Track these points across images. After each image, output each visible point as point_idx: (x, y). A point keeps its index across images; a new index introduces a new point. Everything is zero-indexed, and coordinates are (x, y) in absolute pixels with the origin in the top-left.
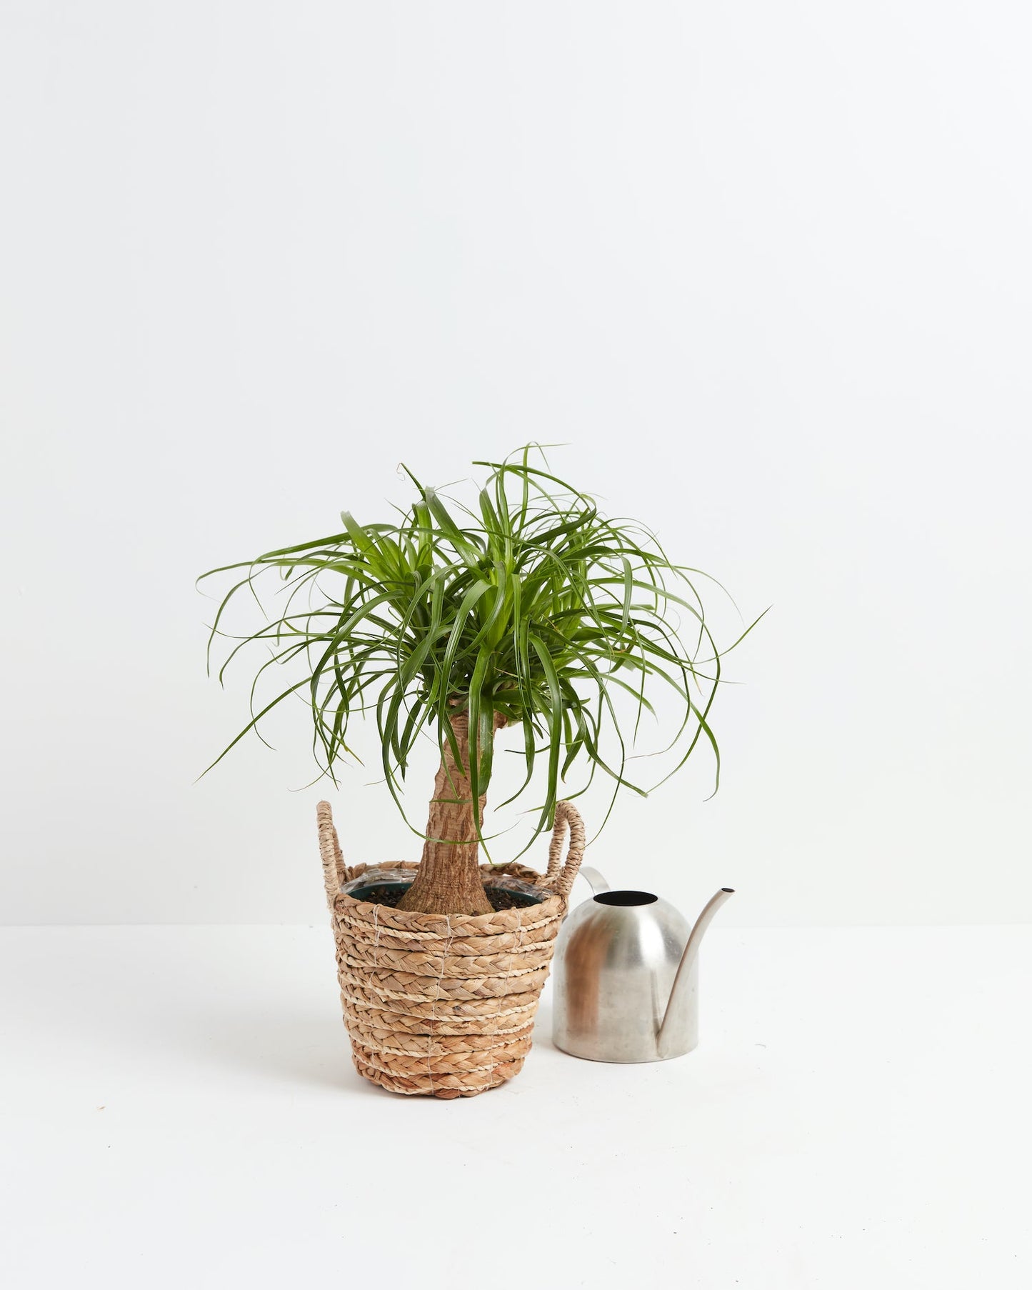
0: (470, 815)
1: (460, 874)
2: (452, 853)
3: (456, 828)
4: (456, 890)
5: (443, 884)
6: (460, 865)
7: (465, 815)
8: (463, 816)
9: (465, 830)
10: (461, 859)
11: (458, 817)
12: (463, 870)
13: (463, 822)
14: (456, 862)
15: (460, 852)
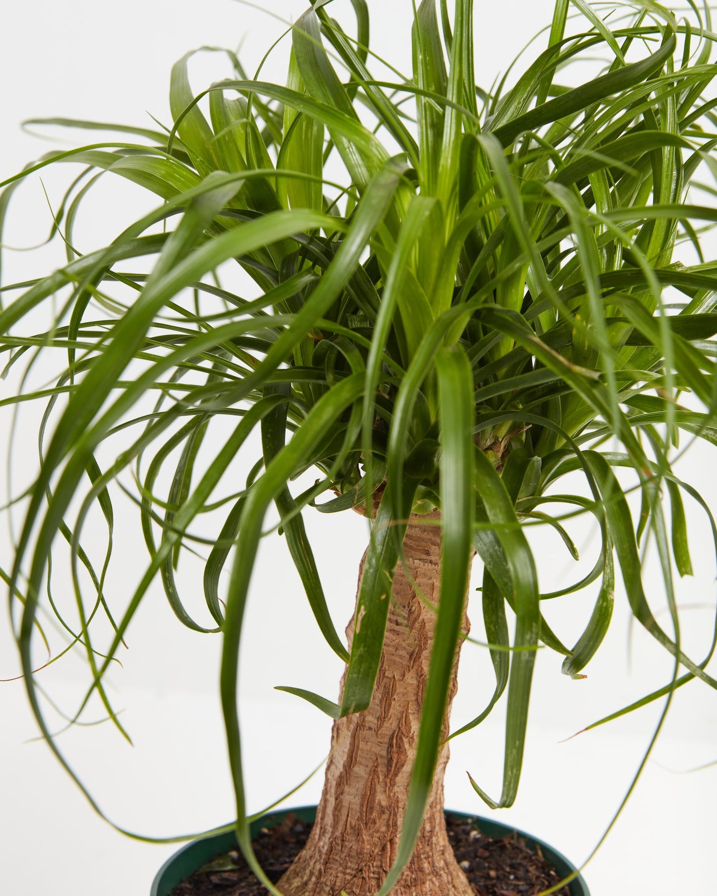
0: (408, 723)
1: (384, 849)
2: (368, 800)
3: (377, 749)
4: (373, 882)
5: (346, 868)
6: (383, 829)
7: (395, 724)
8: (390, 725)
9: (395, 756)
10: (386, 816)
11: (379, 727)
12: (391, 841)
13: (391, 738)
14: (374, 822)
15: (384, 803)
